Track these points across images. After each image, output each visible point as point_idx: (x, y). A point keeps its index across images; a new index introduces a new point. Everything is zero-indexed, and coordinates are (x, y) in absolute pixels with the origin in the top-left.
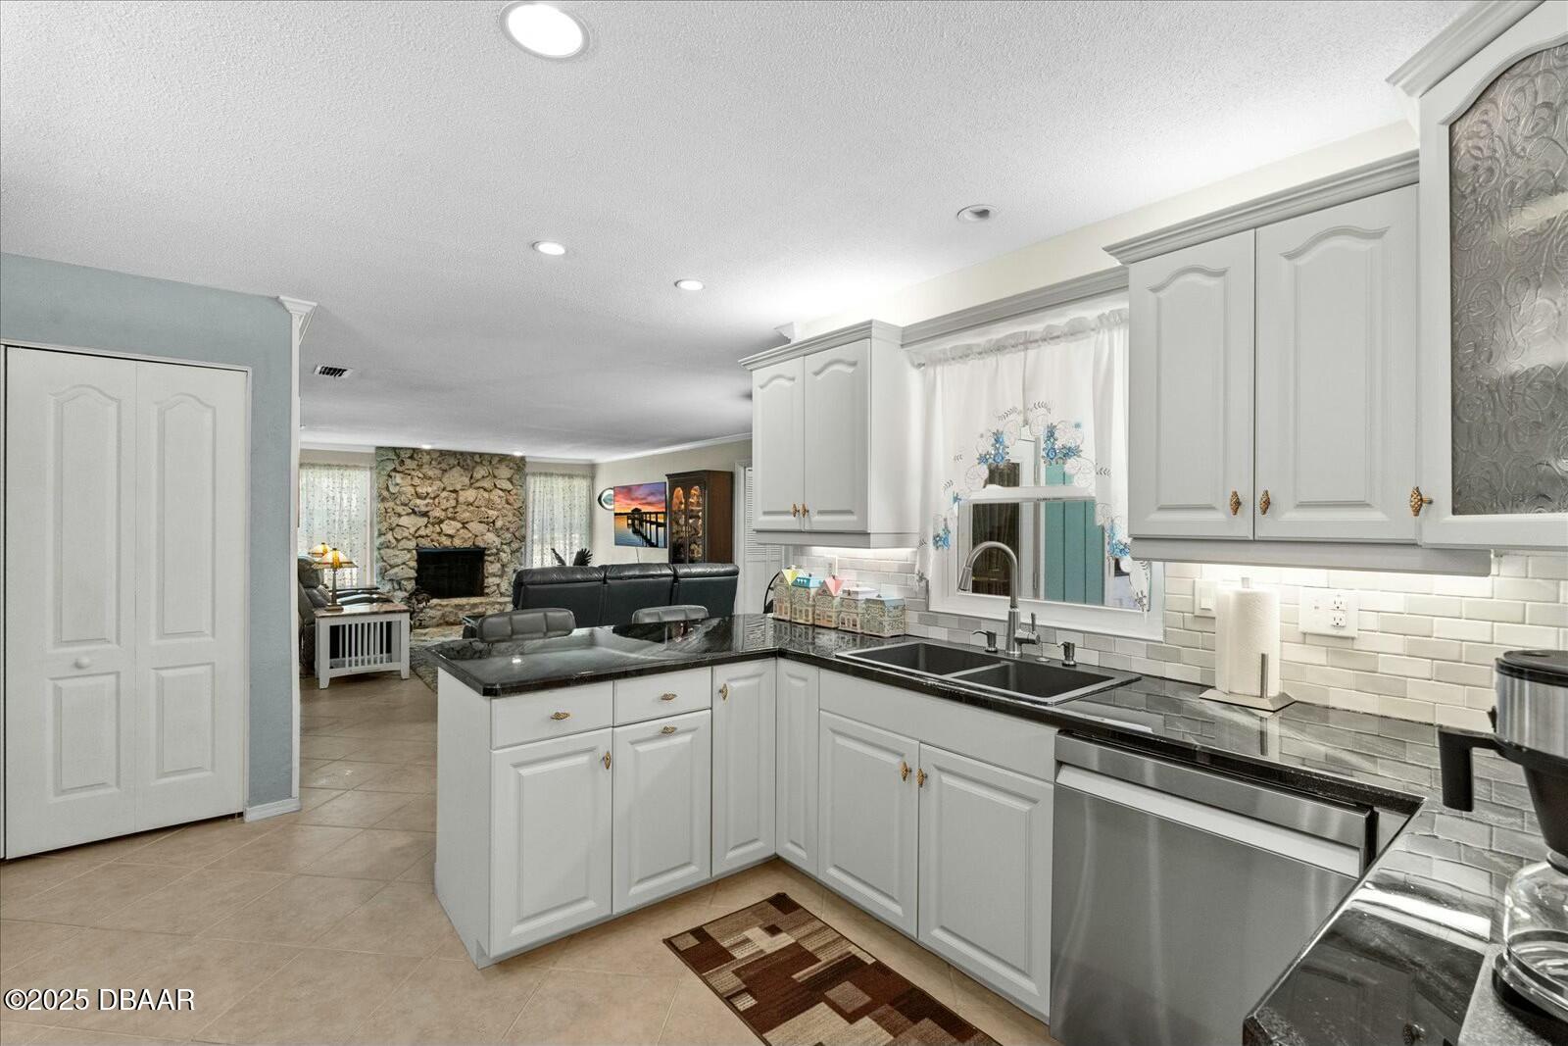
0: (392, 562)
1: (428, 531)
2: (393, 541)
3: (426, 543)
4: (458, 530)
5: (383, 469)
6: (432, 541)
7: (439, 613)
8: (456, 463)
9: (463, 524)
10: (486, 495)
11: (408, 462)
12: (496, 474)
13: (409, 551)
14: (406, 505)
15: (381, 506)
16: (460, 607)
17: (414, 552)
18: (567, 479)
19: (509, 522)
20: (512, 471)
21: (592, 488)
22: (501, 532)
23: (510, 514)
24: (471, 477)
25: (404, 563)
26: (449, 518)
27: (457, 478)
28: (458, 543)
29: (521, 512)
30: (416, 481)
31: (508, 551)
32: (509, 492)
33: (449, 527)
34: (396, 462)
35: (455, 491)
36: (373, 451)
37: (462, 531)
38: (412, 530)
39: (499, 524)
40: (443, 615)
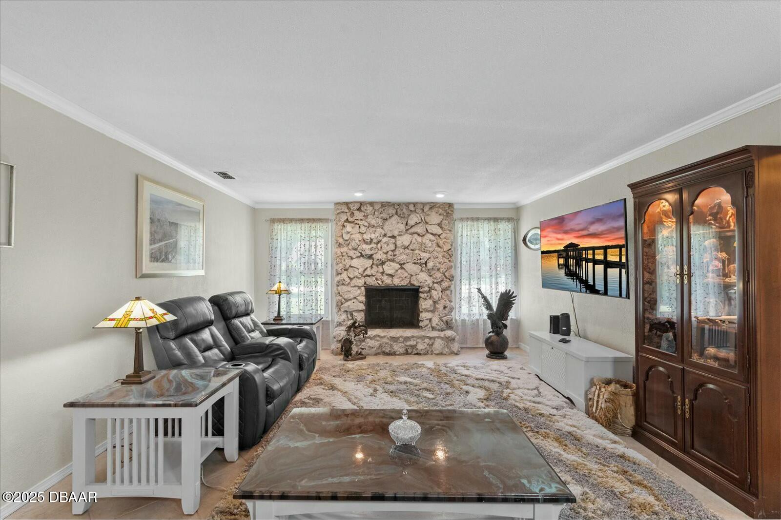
0: (346, 297)
1: (373, 271)
2: (347, 280)
3: (372, 282)
4: (397, 271)
5: (339, 220)
6: (377, 279)
7: (377, 344)
8: (394, 212)
9: (401, 265)
10: (419, 239)
11: (357, 213)
12: (428, 221)
13: (359, 287)
14: (356, 249)
15: (339, 251)
16: (395, 339)
17: (363, 288)
18: (492, 223)
19: (440, 263)
20: (442, 217)
21: (516, 231)
22: (432, 273)
23: (440, 256)
24: (407, 224)
25: (355, 298)
26: (389, 260)
27: (395, 225)
28: (397, 282)
29: (450, 254)
30: (363, 229)
31: (439, 289)
32: (439, 236)
33: (390, 268)
34: (348, 214)
35: (393, 237)
36: (332, 206)
37: (400, 271)
38: (361, 270)
39: (430, 265)
40: (381, 346)
